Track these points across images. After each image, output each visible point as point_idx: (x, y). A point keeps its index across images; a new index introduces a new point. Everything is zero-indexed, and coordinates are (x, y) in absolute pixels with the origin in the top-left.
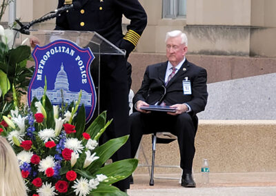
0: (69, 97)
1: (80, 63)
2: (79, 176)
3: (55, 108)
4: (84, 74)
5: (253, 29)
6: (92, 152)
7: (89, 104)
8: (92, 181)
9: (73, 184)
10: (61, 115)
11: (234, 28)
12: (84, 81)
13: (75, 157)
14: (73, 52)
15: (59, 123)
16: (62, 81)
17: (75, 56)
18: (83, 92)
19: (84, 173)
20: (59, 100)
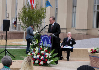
0: (47, 45)
1: (49, 39)
2: (48, 60)
3: (44, 47)
4: (49, 41)
5: (87, 30)
6: (50, 56)
7: (50, 47)
8: (50, 61)
9: (47, 61)
10: (45, 48)
11: (84, 29)
12: (50, 42)
13: (47, 57)
14: (47, 37)
15: (45, 50)
16: (45, 42)
17: (48, 38)
18: (49, 44)
19: (49, 60)
20: (45, 46)
